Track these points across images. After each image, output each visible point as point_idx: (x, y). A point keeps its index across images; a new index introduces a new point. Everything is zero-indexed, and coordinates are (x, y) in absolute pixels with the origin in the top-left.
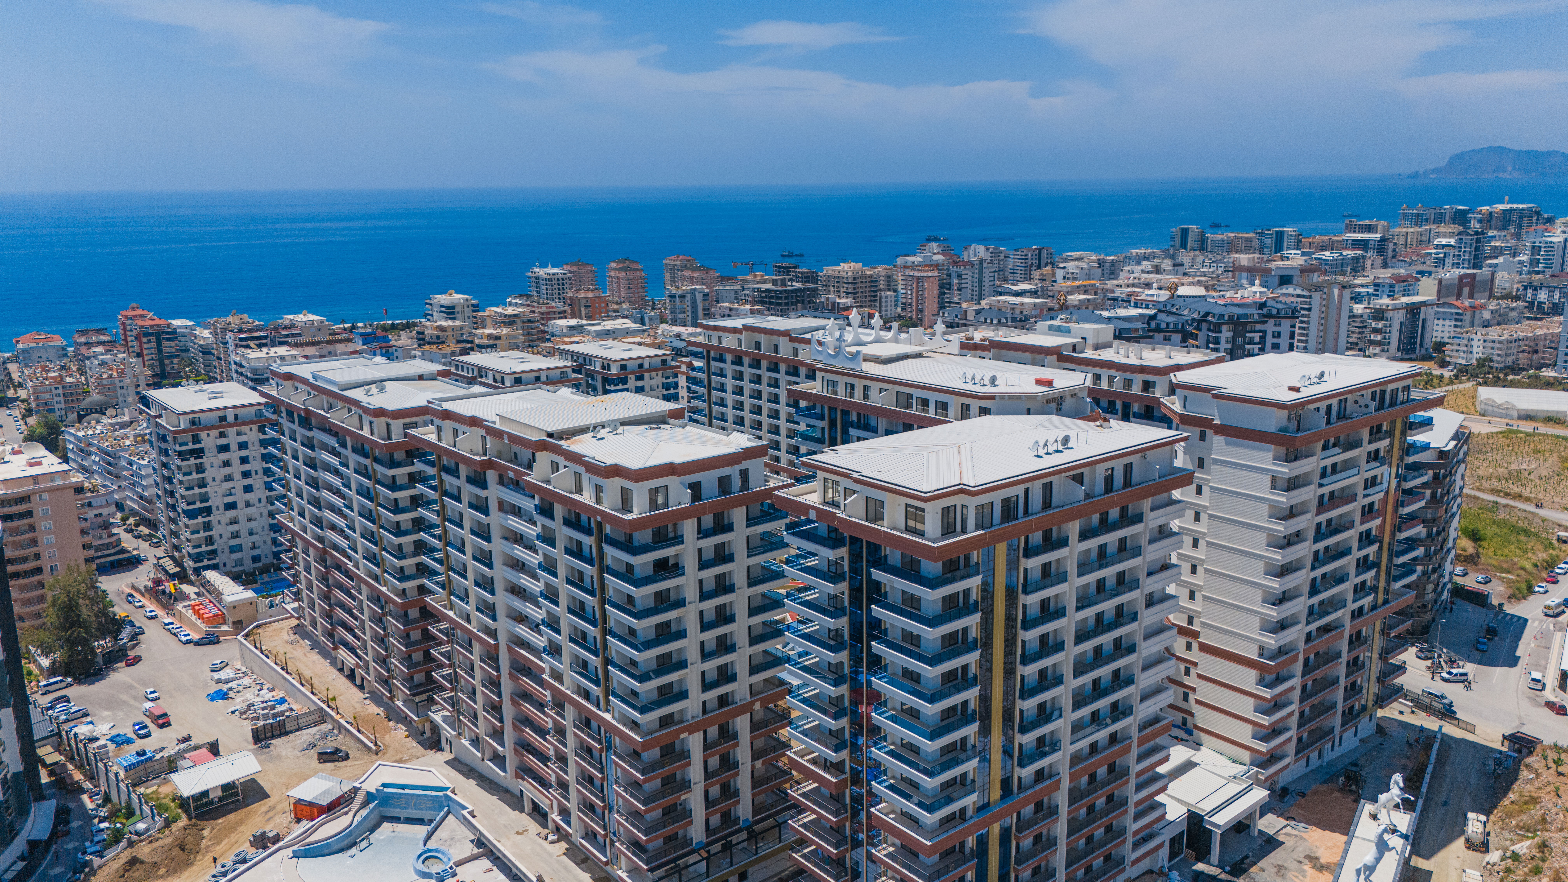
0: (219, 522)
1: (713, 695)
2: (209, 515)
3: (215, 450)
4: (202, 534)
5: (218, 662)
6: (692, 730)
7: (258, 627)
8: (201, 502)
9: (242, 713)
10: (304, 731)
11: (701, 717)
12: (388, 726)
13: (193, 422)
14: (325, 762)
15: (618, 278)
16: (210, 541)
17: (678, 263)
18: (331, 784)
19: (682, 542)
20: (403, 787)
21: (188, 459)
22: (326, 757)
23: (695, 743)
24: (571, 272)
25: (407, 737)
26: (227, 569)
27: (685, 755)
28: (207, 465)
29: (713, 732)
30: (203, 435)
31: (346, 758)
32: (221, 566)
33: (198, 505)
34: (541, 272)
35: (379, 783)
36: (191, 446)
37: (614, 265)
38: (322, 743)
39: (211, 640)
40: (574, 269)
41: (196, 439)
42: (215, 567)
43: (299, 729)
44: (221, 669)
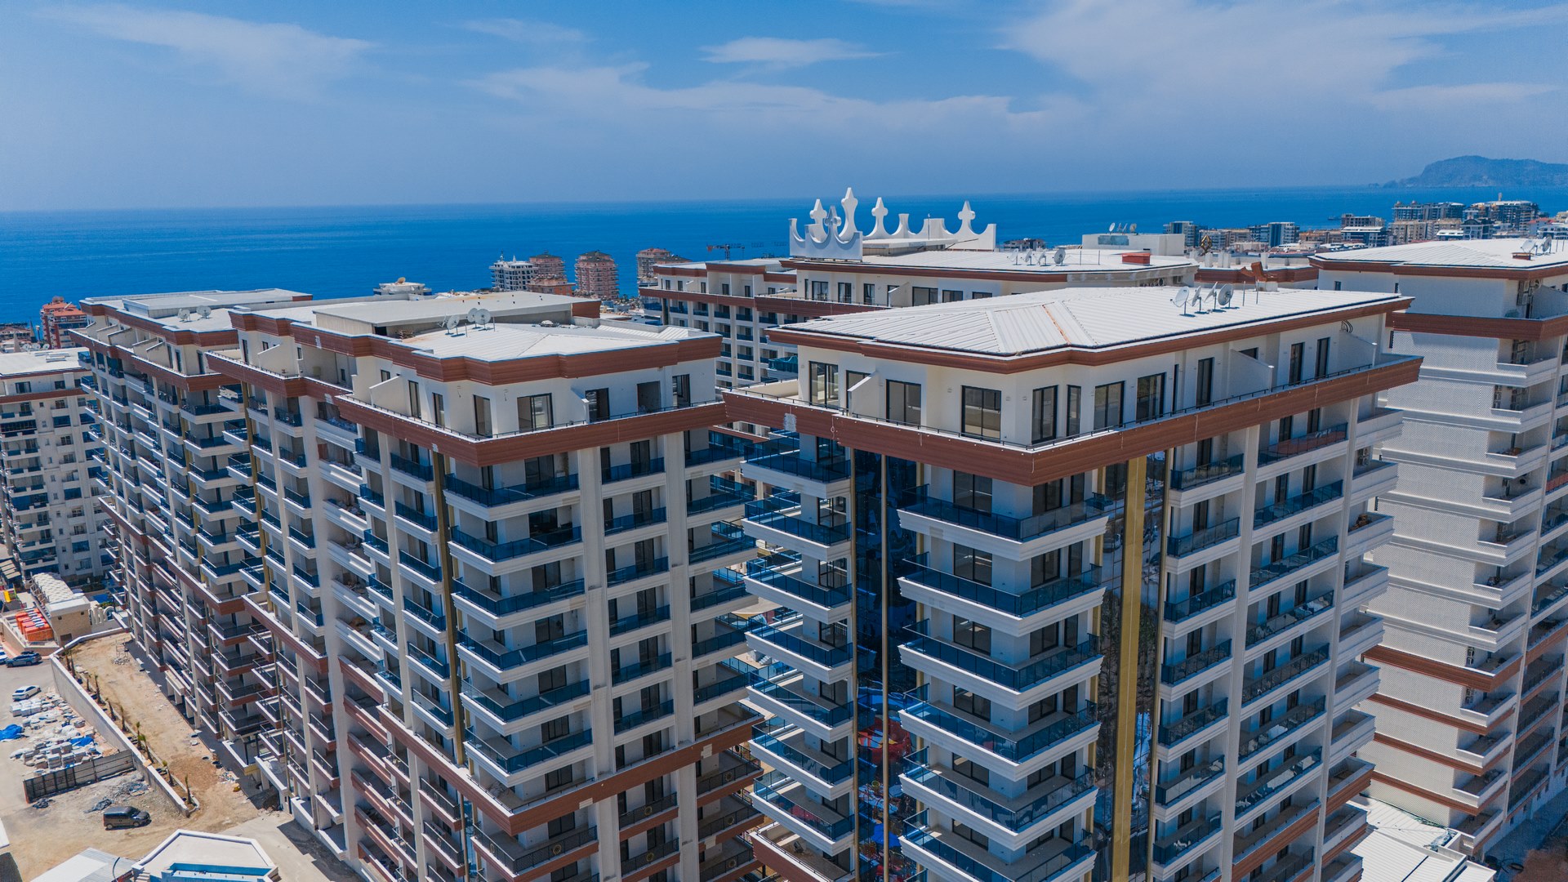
0: (58, 514)
1: (633, 737)
2: (43, 505)
3: (50, 423)
4: (35, 528)
5: (25, 688)
6: (598, 794)
7: (82, 642)
8: (34, 488)
9: (28, 758)
10: (103, 783)
11: (614, 773)
12: (214, 775)
13: (21, 387)
14: (115, 828)
15: (587, 270)
16: (46, 537)
17: (652, 256)
18: (102, 864)
19: (576, 487)
20: (204, 869)
21: (15, 434)
22: (115, 822)
23: (604, 815)
24: (537, 265)
25: (236, 790)
26: (70, 572)
27: (589, 834)
28: (41, 443)
29: (636, 795)
30: (34, 404)
31: (146, 821)
32: (62, 568)
33: (29, 492)
34: (506, 265)
35: (170, 863)
36: (18, 418)
37: (582, 258)
38: (120, 800)
39: (29, 659)
40: (541, 261)
41: (26, 410)
42: (52, 570)
43: (97, 780)
44: (28, 697)
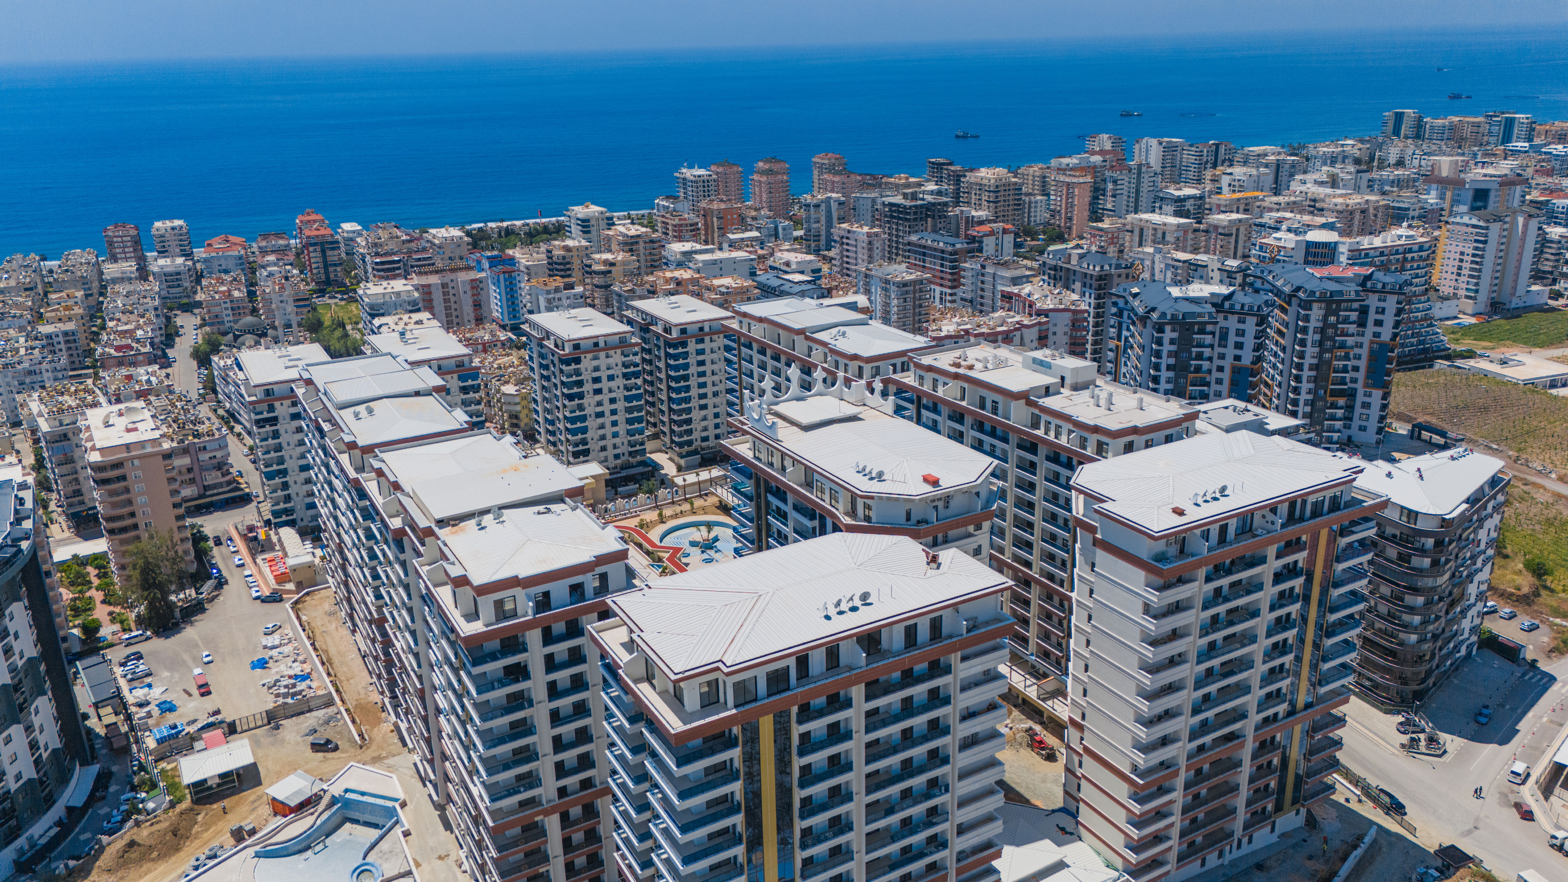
0: (295, 482)
2: (285, 477)
3: (288, 418)
4: (280, 493)
5: (270, 626)
6: (547, 813)
7: (308, 594)
8: (278, 464)
9: (269, 688)
10: (314, 713)
11: (557, 801)
12: (379, 718)
13: (268, 393)
14: (317, 751)
15: (760, 182)
16: (288, 498)
17: (826, 162)
18: (305, 783)
19: (526, 650)
20: (363, 794)
21: (264, 427)
22: (318, 748)
23: (553, 824)
24: (717, 173)
25: (392, 731)
26: (304, 524)
27: (543, 833)
28: (282, 432)
29: (576, 811)
30: (277, 404)
31: (336, 748)
32: (299, 521)
33: (275, 467)
34: (688, 173)
35: (343, 788)
36: (266, 415)
38: (322, 729)
39: (275, 598)
40: (720, 170)
41: (271, 408)
42: (291, 524)
43: (310, 711)
44: (273, 632)
